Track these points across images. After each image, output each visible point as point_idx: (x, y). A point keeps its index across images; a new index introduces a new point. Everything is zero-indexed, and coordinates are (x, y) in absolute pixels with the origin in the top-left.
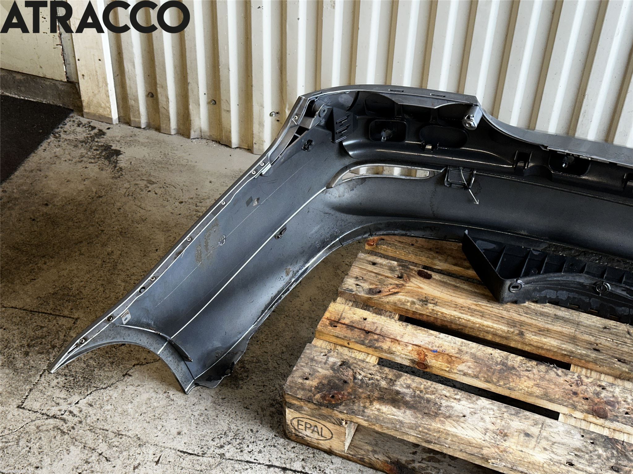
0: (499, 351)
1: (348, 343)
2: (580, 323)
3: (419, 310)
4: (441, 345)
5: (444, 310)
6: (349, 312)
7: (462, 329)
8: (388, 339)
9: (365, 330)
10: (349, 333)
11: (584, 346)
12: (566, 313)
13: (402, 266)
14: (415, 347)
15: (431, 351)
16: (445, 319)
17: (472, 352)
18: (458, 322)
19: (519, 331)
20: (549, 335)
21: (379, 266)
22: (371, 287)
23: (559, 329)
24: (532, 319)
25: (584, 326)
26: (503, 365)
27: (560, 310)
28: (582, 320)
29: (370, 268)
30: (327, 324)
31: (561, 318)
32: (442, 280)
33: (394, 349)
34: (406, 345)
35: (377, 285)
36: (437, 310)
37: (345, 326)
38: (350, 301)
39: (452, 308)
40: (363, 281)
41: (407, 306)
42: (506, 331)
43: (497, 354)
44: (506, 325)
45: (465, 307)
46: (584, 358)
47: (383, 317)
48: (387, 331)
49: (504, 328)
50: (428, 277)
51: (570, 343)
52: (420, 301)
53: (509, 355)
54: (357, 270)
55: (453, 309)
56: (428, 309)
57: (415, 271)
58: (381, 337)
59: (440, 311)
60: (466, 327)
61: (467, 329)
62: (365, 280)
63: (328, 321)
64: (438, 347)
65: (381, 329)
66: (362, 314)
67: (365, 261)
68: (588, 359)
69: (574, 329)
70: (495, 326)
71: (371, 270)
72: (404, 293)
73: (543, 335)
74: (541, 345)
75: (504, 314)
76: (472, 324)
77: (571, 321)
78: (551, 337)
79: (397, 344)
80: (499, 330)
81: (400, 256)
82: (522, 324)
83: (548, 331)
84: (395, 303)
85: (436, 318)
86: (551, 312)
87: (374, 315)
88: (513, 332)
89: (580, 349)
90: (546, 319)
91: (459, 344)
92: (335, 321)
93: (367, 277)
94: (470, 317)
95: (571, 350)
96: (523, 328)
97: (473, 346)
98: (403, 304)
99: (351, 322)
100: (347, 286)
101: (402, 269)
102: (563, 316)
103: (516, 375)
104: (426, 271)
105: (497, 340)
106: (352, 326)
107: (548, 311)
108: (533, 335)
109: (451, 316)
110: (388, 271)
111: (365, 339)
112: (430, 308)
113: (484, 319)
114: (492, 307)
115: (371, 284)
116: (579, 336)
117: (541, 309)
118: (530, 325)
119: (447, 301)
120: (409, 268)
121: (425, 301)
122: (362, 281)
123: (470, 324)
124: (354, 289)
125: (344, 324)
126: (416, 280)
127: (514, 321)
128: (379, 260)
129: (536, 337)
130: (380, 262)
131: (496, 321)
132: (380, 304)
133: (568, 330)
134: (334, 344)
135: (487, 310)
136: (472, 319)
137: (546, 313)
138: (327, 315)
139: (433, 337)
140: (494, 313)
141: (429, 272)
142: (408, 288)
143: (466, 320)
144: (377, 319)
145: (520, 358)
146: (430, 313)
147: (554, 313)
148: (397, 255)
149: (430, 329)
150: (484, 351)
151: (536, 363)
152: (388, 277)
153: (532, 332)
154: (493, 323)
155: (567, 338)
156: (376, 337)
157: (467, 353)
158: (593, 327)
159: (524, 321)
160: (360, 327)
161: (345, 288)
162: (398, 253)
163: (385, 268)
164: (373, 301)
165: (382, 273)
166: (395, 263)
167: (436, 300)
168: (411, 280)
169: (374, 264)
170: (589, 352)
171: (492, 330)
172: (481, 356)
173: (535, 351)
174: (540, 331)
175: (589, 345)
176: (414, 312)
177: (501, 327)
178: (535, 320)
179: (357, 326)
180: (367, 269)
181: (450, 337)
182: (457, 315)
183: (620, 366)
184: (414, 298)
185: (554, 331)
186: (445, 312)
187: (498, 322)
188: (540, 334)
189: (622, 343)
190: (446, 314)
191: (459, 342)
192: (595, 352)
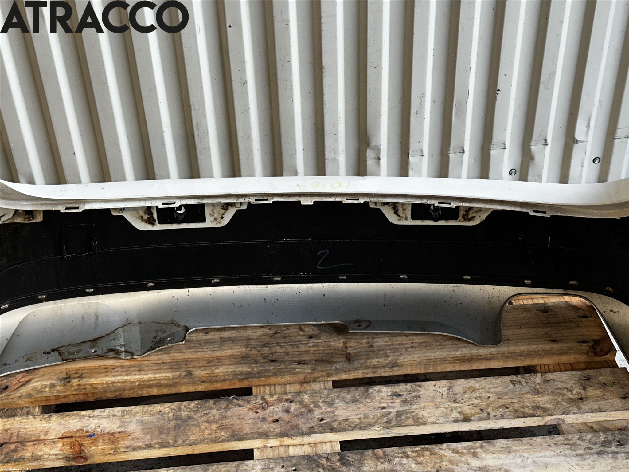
0: (168, 404)
2: (250, 338)
3: (62, 392)
4: (98, 425)
5: (93, 381)
7: (121, 394)
8: (28, 444)
11: (260, 361)
12: (232, 332)
14: (66, 440)
15: (87, 436)
16: (97, 391)
17: (137, 418)
18: (113, 389)
19: (186, 371)
20: (220, 364)
23: (229, 352)
24: (197, 352)
25: (253, 339)
26: (176, 419)
28: (250, 334)
31: (228, 339)
33: (39, 453)
34: (54, 442)
36: (84, 383)
39: (101, 375)
41: (45, 392)
42: (171, 377)
43: (167, 408)
44: (170, 371)
46: (263, 374)
47: (17, 418)
48: (25, 434)
49: (168, 375)
51: (243, 364)
52: (61, 380)
53: (180, 404)
55: (104, 375)
56: (72, 386)
58: (20, 445)
60: (124, 390)
61: (126, 392)
64: (95, 429)
65: (18, 435)
68: (267, 374)
69: (245, 347)
70: (158, 376)
72: (37, 379)
73: (213, 366)
74: (214, 378)
75: (164, 359)
76: (130, 385)
77: (238, 339)
78: (222, 365)
79: (42, 446)
80: (163, 379)
82: (187, 362)
83: (217, 359)
84: (30, 395)
85: (86, 395)
86: (215, 337)
87: (5, 419)
88: (179, 376)
89: (256, 367)
91: (120, 414)
94: (126, 378)
95: (246, 371)
96: (191, 366)
97: (138, 410)
98: (40, 391)
102: (230, 336)
103: (194, 425)
105: (165, 391)
107: (212, 337)
108: (202, 370)
109: (103, 383)
112: (75, 384)
113: (142, 372)
116: (251, 352)
117: (205, 337)
118: (197, 359)
119: (94, 368)
121: (67, 378)
123: (128, 386)
127: (178, 362)
129: (207, 372)
131: (156, 370)
132: (12, 403)
133: (238, 350)
136: (128, 378)
137: (211, 339)
139: (86, 418)
140: (154, 362)
143: (122, 382)
144: (10, 424)
145: (194, 404)
146: (76, 390)
147: (220, 336)
149: (80, 410)
150: (151, 411)
151: (213, 402)
153: (200, 367)
154: (155, 373)
155: (239, 360)
156: (13, 446)
157: (132, 421)
158: (263, 337)
159: (189, 358)
167: (81, 372)
170: (266, 367)
171: (155, 382)
172: (149, 418)
173: (210, 388)
174: (208, 363)
175: (264, 358)
176: (55, 396)
177: (164, 375)
178: (201, 352)
181: (107, 410)
182: (110, 380)
183: (301, 369)
184: (53, 380)
185: (224, 356)
186: (95, 382)
187: (159, 370)
188: (209, 366)
189: (298, 343)
190: (96, 384)
191: (118, 412)
192: (273, 364)
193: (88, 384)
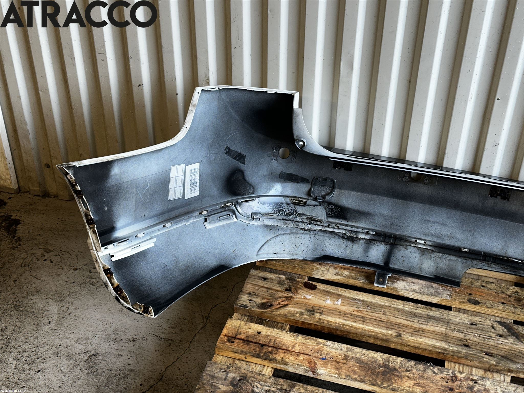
0: (381, 354)
1: (246, 358)
2: (450, 321)
3: (308, 320)
4: (329, 353)
5: (329, 319)
6: (245, 327)
7: (347, 335)
8: (281, 351)
9: (260, 344)
10: (246, 348)
11: (456, 343)
12: (437, 313)
13: (289, 279)
14: (305, 356)
15: (321, 359)
16: (331, 327)
17: (357, 356)
18: (342, 329)
19: (397, 332)
20: (424, 335)
21: (269, 280)
22: (264, 301)
23: (432, 328)
24: (407, 320)
25: (453, 324)
26: (385, 367)
27: (431, 310)
28: (451, 319)
29: (261, 283)
30: (225, 340)
31: (433, 318)
32: (326, 290)
33: (287, 360)
34: (298, 355)
35: (268, 299)
36: (323, 318)
37: (241, 341)
38: (245, 315)
39: (336, 316)
40: (256, 296)
41: (297, 317)
42: (386, 334)
43: (379, 357)
44: (386, 328)
45: (348, 314)
46: (456, 354)
47: (275, 330)
48: (280, 343)
49: (383, 331)
50: (313, 288)
51: (442, 341)
52: (308, 311)
53: (390, 357)
54: (250, 286)
55: (338, 316)
56: (315, 318)
57: (301, 283)
58: (275, 349)
59: (326, 319)
60: (350, 333)
61: (352, 334)
62: (257, 295)
63: (226, 338)
64: (327, 354)
65: (274, 342)
66: (257, 329)
67: (257, 278)
68: (459, 355)
69: (445, 328)
70: (376, 329)
71: (262, 285)
72: (292, 305)
73: (418, 335)
74: (417, 345)
75: (382, 318)
76: (355, 330)
77: (441, 320)
78: (425, 337)
79: (289, 355)
80: (379, 333)
81: (288, 270)
82: (399, 325)
83: (422, 331)
84: (286, 315)
85: (323, 327)
86: (423, 313)
87: (267, 328)
88: (391, 335)
89: (452, 346)
90: (420, 320)
91: (345, 350)
92: (232, 337)
93: (260, 292)
94: (353, 323)
95: (444, 347)
96: (402, 330)
97: (358, 352)
98: (293, 315)
99: (247, 336)
100: (241, 302)
101: (291, 283)
102: (435, 316)
103: (397, 376)
104: (311, 282)
105: (379, 343)
106: (248, 341)
107: (421, 312)
108: (409, 336)
109: (336, 323)
110: (278, 285)
111: (260, 351)
112: (317, 317)
113: (365, 323)
114: (372, 312)
115: (263, 298)
116: (450, 333)
117: (415, 311)
118: (406, 326)
119: (331, 309)
120: (296, 281)
121: (312, 311)
122: (254, 296)
123: (353, 330)
124: (249, 305)
125: (241, 339)
126: (303, 291)
127: (392, 323)
128: (269, 275)
129: (412, 338)
130: (270, 277)
131: (375, 324)
132: (272, 317)
133: (440, 329)
134: (233, 358)
135: (367, 315)
136: (355, 324)
137: (420, 314)
138: (225, 331)
139: (321, 345)
140: (374, 318)
141: (314, 283)
142: (296, 299)
143: (350, 326)
144: (270, 332)
145: (399, 359)
146: (317, 322)
147: (427, 313)
148: (285, 269)
149: (318, 338)
150: (368, 355)
151: (414, 363)
152: (277, 291)
153: (408, 333)
154: (374, 327)
155: (439, 336)
156: (270, 349)
157: (352, 358)
158: (461, 324)
159: (401, 323)
160: (255, 341)
161: (239, 305)
162: (285, 267)
163: (275, 282)
164: (266, 315)
165: (272, 287)
166: (283, 277)
167: (322, 309)
168: (299, 292)
169: (265, 279)
170: (460, 349)
171: (373, 334)
172: (365, 360)
173: (413, 351)
174: (415, 332)
175: (459, 341)
176: (303, 322)
177: (380, 330)
178: (410, 321)
179: (253, 341)
180: (259, 284)
181: (337, 344)
182: (341, 322)
183: (488, 359)
184: (303, 309)
185: (428, 330)
186: (331, 320)
187: (378, 326)
188: (415, 334)
189: (489, 337)
190: (331, 322)
191: (344, 348)
192: (465, 348)
193: (326, 320)
